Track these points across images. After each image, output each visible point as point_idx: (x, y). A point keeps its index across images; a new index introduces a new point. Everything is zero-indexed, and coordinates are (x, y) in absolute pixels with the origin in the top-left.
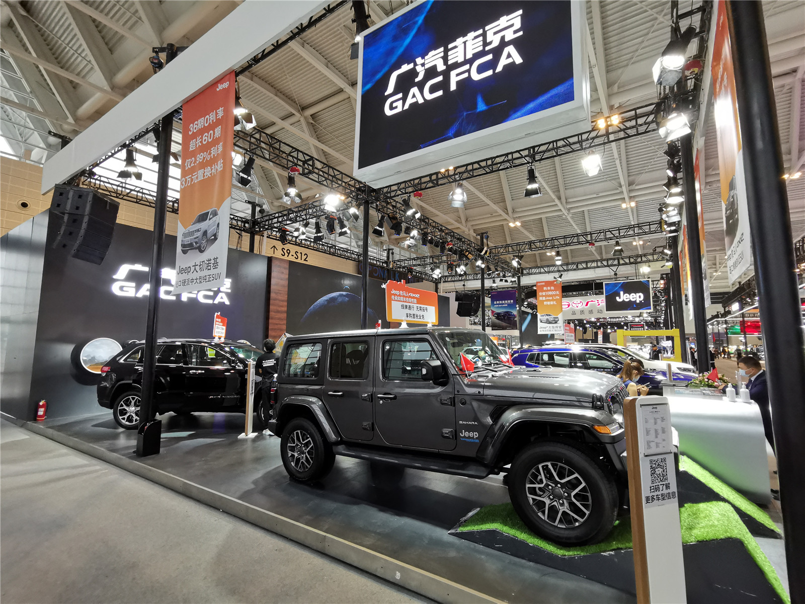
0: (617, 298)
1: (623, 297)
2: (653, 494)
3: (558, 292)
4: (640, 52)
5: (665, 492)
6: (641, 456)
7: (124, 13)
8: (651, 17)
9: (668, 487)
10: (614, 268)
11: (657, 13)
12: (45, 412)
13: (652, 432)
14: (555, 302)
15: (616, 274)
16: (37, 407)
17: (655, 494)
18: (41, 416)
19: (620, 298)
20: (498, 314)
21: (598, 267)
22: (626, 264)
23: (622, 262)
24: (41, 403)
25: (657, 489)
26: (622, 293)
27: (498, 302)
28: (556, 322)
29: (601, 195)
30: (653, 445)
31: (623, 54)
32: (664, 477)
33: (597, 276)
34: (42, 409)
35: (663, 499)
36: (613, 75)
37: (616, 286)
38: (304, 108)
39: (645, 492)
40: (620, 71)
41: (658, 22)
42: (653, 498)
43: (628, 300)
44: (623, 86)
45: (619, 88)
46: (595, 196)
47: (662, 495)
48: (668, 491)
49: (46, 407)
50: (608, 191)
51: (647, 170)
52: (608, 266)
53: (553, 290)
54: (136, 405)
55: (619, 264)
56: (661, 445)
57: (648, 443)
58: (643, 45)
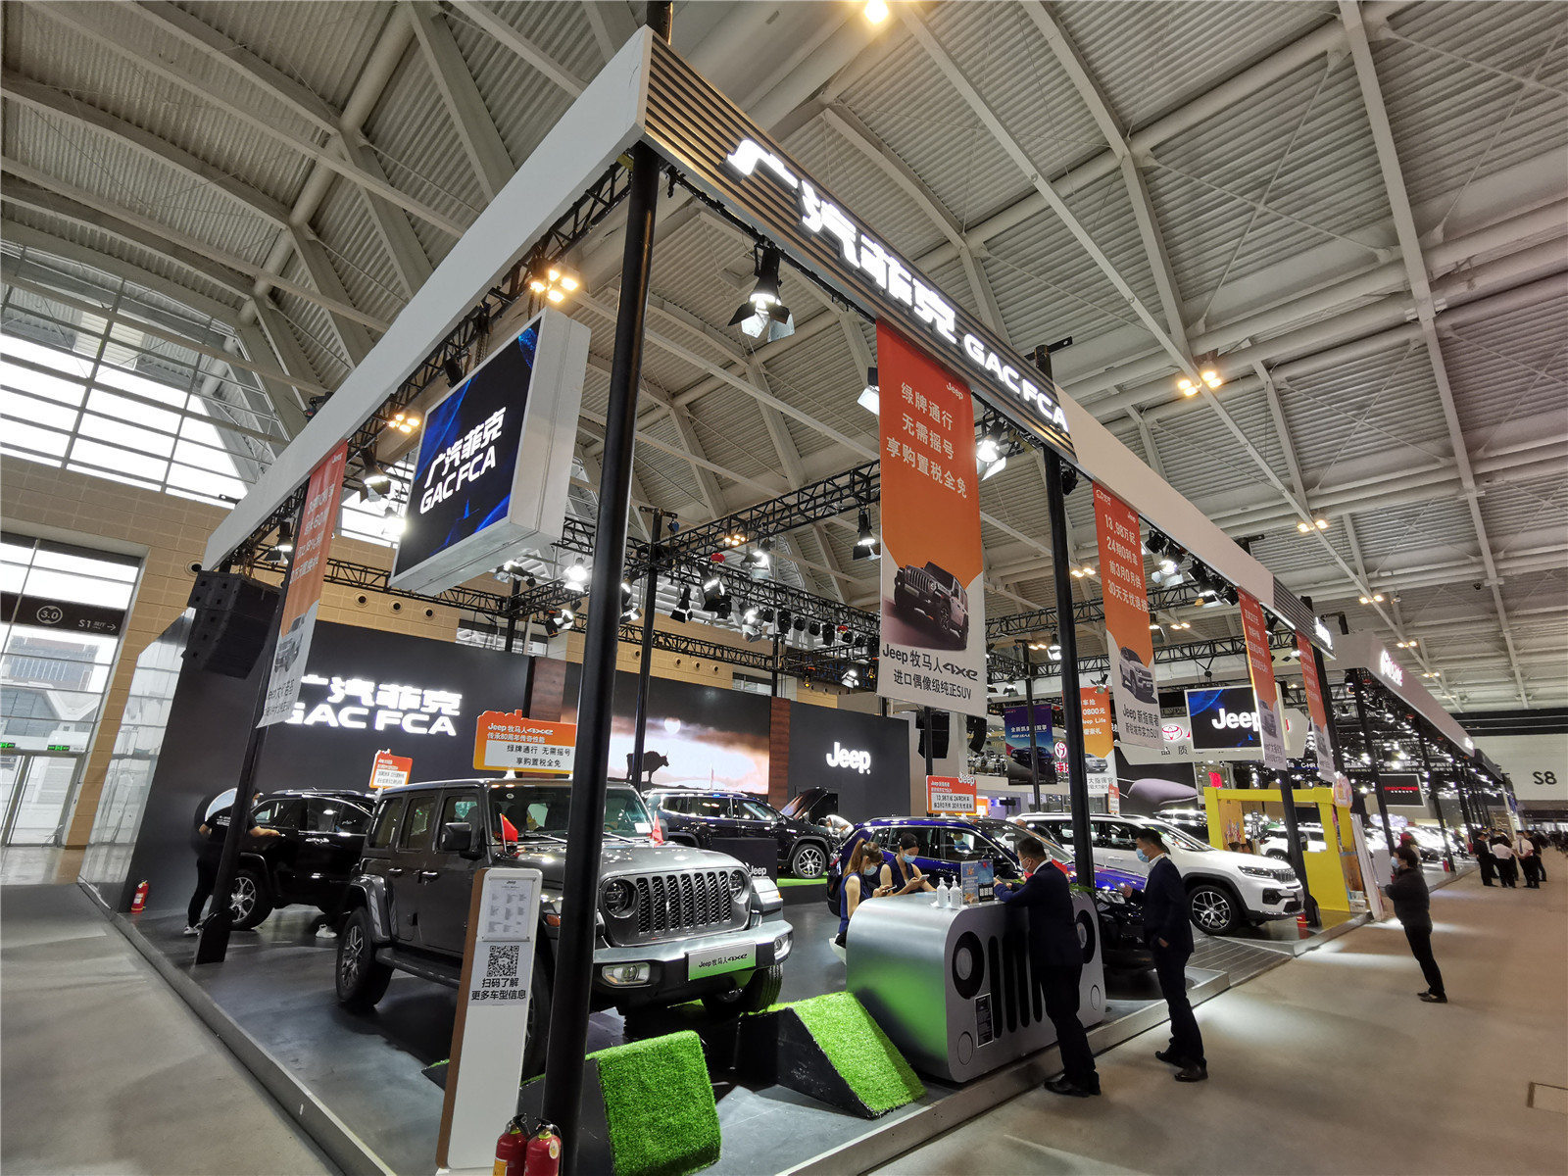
0: (1214, 722)
1: (1226, 720)
2: (487, 989)
3: (1102, 710)
4: (1235, 263)
5: (508, 988)
6: (479, 939)
7: (394, 301)
8: (1246, 206)
9: (514, 983)
10: (1205, 662)
11: (1252, 200)
12: (145, 901)
13: (502, 912)
14: (1098, 731)
15: (1208, 674)
16: (136, 890)
17: (491, 989)
18: (138, 906)
19: (1219, 722)
20: (1020, 752)
21: (1175, 660)
22: (1227, 653)
23: (1219, 649)
24: (140, 886)
25: (495, 983)
26: (1222, 711)
27: (1018, 729)
28: (1102, 771)
29: (1251, 508)
30: (499, 928)
31: (1208, 268)
32: (511, 969)
33: (1174, 677)
34: (140, 895)
35: (503, 997)
36: (1194, 304)
37: (1211, 698)
38: (675, 395)
39: (476, 984)
40: (1207, 297)
41: (1257, 213)
42: (485, 995)
43: (1235, 726)
44: (1218, 322)
45: (1207, 325)
46: (1239, 511)
47: (502, 992)
48: (513, 989)
49: (147, 891)
50: (1264, 501)
51: (1338, 458)
52: (1193, 657)
53: (1094, 707)
54: (246, 893)
55: (1214, 655)
56: (512, 929)
57: (491, 927)
58: (1239, 252)
